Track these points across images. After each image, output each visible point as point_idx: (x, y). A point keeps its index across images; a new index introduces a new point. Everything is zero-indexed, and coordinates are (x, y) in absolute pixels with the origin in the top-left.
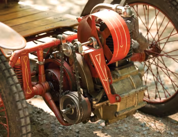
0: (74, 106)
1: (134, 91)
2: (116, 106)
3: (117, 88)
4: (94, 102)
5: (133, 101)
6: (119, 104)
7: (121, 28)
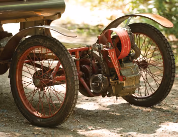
0: (99, 81)
1: (133, 76)
2: (123, 83)
3: (124, 73)
4: (110, 80)
5: (133, 82)
6: (124, 82)
7: (125, 36)
